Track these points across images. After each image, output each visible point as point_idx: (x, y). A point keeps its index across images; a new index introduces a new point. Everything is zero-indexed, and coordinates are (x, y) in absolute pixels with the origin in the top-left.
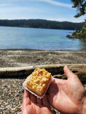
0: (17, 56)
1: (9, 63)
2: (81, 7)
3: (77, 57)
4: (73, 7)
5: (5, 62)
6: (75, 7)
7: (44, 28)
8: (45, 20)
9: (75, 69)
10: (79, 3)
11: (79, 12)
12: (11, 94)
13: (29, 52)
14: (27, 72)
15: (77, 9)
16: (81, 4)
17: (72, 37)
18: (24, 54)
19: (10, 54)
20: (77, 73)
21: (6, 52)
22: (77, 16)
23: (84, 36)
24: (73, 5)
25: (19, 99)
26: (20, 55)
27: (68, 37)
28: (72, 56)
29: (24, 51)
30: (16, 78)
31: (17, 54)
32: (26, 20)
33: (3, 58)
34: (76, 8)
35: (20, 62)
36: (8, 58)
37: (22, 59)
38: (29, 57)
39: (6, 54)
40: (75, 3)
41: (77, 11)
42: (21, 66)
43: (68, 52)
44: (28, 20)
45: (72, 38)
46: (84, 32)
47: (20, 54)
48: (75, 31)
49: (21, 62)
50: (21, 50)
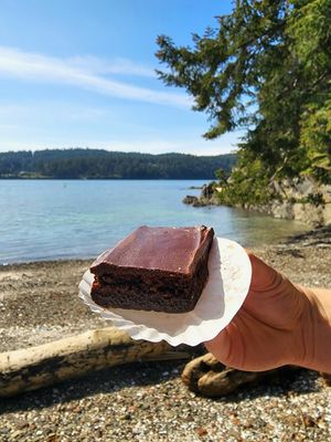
2: (220, 109)
4: (194, 109)
6: (202, 108)
7: (98, 178)
8: (103, 152)
10: (212, 99)
11: (215, 122)
13: (53, 275)
14: (67, 364)
15: (209, 115)
16: (216, 99)
17: (205, 201)
18: (32, 286)
22: (212, 135)
23: (246, 195)
24: (196, 104)
26: (15, 289)
27: (190, 201)
29: (29, 273)
30: (14, 411)
32: (30, 152)
34: (205, 111)
35: (20, 326)
37: (28, 307)
38: (59, 295)
40: (198, 96)
41: (209, 120)
42: (30, 340)
44: (37, 152)
45: (204, 205)
46: (240, 182)
47: (15, 285)
48: (208, 182)
49: (27, 321)
50: (17, 267)
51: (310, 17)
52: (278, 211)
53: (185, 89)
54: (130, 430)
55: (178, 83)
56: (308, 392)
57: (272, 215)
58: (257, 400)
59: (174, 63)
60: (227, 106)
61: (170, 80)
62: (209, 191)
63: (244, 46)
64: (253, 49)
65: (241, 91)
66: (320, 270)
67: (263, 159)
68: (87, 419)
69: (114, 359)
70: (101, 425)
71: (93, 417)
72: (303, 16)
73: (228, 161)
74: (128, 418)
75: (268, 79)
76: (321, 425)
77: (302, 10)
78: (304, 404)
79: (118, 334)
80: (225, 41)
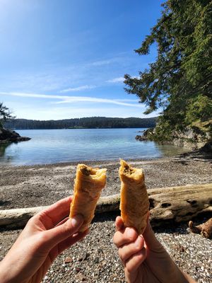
0: (68, 176)
1: (57, 192)
2: (150, 101)
3: (159, 170)
4: (140, 102)
5: (50, 191)
6: (143, 102)
9: (165, 199)
10: (147, 98)
11: (148, 108)
12: (66, 266)
15: (146, 104)
16: (149, 98)
17: (144, 138)
19: (57, 174)
20: (170, 207)
21: (51, 171)
22: (147, 113)
23: (161, 138)
24: (140, 100)
25: (82, 279)
27: (138, 138)
28: (151, 170)
31: (68, 173)
33: (47, 183)
36: (55, 181)
39: (51, 174)
43: (143, 163)
45: (144, 140)
46: (159, 131)
48: (146, 129)
51: (192, 60)
52: (176, 143)
53: (135, 95)
54: (109, 241)
55: (133, 93)
56: (183, 234)
57: (173, 145)
58: (160, 234)
59: (131, 85)
60: (153, 100)
61: (129, 91)
62: (146, 134)
63: (161, 75)
64: (165, 75)
65: (160, 93)
66: (194, 172)
67: (169, 122)
68: (95, 233)
69: (104, 210)
70: (99, 237)
71: (96, 233)
72: (189, 59)
73: (155, 120)
74: (109, 235)
75: (173, 87)
76: (188, 252)
77: (189, 57)
78: (180, 239)
79: (106, 201)
80: (153, 74)
